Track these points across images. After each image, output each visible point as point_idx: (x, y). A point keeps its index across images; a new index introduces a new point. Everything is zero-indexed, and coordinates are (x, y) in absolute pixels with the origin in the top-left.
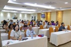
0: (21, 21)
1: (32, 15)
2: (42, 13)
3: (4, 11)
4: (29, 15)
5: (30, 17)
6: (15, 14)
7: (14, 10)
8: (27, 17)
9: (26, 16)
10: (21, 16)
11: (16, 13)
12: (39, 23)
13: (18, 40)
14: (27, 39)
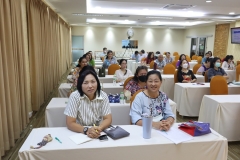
0: (146, 55)
1: (193, 34)
2: (234, 23)
3: (94, 21)
4: (180, 32)
5: (183, 41)
6: (130, 32)
7: (122, 17)
8: (174, 39)
9: (168, 36)
10: (149, 35)
11: (135, 28)
12: (212, 66)
13: (85, 133)
14: (126, 135)
